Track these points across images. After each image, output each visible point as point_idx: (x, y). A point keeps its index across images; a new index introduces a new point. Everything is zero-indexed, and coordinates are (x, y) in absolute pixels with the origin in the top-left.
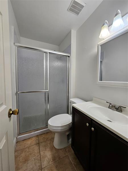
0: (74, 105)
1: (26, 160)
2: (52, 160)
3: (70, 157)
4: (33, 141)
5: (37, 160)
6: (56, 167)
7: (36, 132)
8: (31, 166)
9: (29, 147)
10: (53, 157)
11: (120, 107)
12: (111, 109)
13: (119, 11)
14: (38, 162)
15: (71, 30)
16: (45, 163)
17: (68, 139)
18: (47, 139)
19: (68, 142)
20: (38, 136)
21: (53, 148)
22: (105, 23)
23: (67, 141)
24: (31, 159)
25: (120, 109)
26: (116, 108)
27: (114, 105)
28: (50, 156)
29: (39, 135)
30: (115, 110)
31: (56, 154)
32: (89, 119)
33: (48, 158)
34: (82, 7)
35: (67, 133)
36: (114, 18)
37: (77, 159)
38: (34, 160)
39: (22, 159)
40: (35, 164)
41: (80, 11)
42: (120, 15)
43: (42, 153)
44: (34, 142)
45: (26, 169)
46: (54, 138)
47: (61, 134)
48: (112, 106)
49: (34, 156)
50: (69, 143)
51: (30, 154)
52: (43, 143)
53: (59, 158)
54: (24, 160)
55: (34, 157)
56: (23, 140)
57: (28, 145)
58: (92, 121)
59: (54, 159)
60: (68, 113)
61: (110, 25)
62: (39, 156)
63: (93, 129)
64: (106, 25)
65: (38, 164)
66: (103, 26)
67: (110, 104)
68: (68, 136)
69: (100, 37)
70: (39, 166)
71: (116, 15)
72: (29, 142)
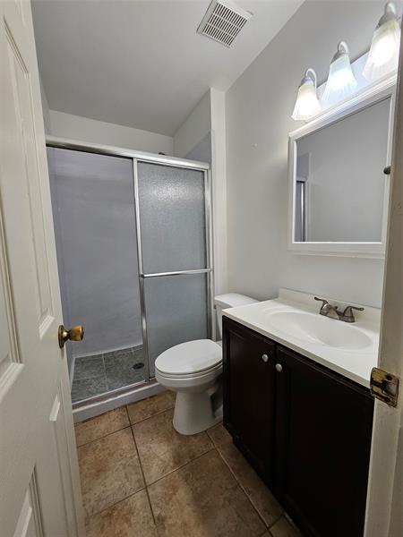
0: (229, 312)
1: (99, 471)
2: (172, 464)
3: (222, 452)
4: (115, 421)
5: (130, 468)
6: (186, 479)
7: (119, 397)
8: (117, 484)
9: (103, 439)
10: (174, 457)
11: (350, 308)
12: (326, 315)
13: (343, 44)
14: (133, 472)
15: (210, 90)
16: (154, 474)
17: (214, 408)
18: (155, 412)
19: (214, 416)
20: (126, 406)
21: (172, 434)
22: (309, 75)
23: (211, 411)
24: (114, 466)
25: (349, 315)
26: (339, 313)
27: (333, 306)
28: (167, 454)
29: (129, 404)
30: (337, 317)
31: (183, 449)
32: (270, 343)
33: (161, 460)
34: (242, 21)
35: (211, 392)
36: (331, 66)
37: (241, 455)
38: (121, 468)
39: (88, 469)
40: (126, 477)
41: (236, 34)
42: (345, 58)
43: (142, 449)
44: (117, 424)
45: (103, 492)
46: (173, 409)
47: (195, 393)
48: (330, 308)
49: (120, 458)
50: (218, 418)
51: (109, 454)
52: (143, 425)
53: (193, 457)
54: (93, 471)
55: (124, 462)
56: (83, 422)
57: (100, 433)
58: (276, 348)
59: (178, 460)
60: (209, 337)
61: (321, 82)
62: (137, 457)
63: (279, 366)
64: (309, 83)
65: (134, 478)
66: (302, 84)
67: (325, 302)
68: (214, 399)
69: (294, 116)
70: (139, 481)
71: (336, 57)
72: (102, 425)
